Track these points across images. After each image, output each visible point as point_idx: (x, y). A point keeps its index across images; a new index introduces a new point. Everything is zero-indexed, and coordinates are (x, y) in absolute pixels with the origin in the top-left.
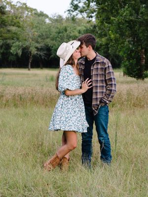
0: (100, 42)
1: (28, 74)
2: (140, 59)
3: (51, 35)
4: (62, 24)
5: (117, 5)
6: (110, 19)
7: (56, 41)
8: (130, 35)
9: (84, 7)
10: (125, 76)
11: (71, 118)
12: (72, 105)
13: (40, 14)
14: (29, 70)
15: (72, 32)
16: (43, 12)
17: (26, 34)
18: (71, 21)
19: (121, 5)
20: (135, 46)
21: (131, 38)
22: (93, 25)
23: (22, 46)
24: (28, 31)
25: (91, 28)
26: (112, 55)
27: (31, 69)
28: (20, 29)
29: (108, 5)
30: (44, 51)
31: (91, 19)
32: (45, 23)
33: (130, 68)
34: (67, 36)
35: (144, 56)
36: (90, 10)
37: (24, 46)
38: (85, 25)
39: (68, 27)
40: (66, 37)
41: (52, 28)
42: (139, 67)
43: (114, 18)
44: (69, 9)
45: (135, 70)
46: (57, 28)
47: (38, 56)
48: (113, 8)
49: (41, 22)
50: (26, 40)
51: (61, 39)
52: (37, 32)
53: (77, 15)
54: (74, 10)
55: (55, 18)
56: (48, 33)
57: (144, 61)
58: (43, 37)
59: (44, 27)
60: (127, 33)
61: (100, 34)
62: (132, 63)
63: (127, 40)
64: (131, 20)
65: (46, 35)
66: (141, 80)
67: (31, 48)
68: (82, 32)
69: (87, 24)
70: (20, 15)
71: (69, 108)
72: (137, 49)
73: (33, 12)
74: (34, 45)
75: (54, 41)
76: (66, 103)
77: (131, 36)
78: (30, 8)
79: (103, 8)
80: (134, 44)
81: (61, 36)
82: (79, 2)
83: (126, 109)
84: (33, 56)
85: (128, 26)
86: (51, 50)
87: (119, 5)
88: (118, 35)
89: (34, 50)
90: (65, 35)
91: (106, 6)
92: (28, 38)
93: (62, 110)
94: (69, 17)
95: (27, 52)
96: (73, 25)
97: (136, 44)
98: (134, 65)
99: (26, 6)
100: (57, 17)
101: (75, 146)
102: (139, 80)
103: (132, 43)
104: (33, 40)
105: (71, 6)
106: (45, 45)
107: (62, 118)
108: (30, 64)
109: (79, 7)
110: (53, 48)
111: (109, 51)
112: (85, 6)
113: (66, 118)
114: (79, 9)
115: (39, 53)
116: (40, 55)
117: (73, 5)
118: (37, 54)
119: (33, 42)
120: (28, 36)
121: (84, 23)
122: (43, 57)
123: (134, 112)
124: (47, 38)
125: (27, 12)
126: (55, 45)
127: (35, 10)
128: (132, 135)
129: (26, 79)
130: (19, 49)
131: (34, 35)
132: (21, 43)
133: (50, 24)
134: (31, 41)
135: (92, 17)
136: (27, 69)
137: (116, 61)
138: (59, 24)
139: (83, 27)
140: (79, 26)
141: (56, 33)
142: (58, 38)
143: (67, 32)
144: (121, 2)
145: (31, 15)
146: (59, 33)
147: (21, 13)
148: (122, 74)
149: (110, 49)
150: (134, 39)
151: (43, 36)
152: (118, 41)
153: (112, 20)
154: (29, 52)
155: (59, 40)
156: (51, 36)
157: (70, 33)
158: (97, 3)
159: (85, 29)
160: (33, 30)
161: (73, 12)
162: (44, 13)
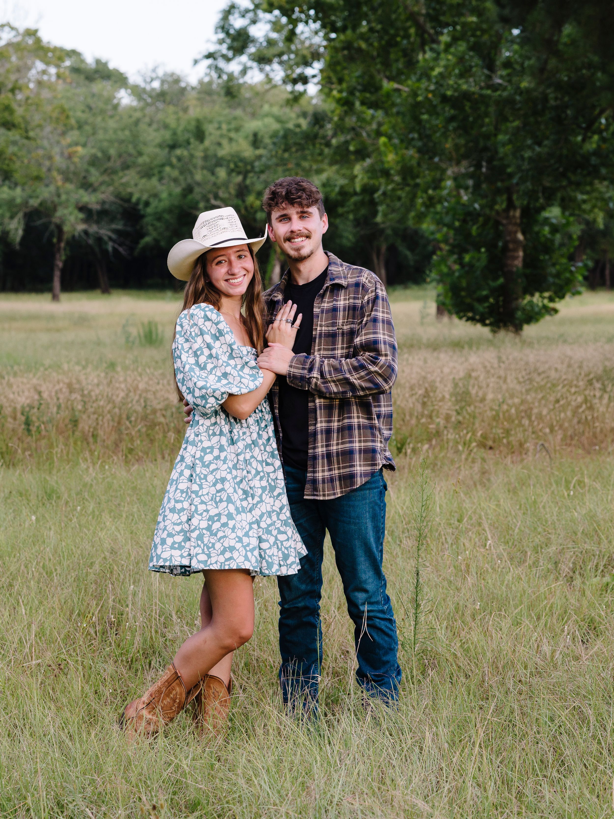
0: (342, 182)
1: (51, 317)
2: (505, 249)
3: (140, 154)
4: (185, 110)
5: (406, 30)
6: (378, 88)
7: (161, 179)
8: (462, 150)
9: (271, 43)
10: (445, 319)
11: (230, 516)
12: (235, 467)
13: (96, 71)
14: (55, 298)
15: (225, 142)
16: (105, 64)
17: (41, 152)
18: (222, 99)
19: (421, 31)
20: (484, 196)
21: (465, 163)
22: (310, 110)
23: (25, 203)
24: (45, 143)
25: (304, 123)
26: (389, 232)
27: (64, 297)
28: (14, 135)
29: (371, 30)
30: (113, 220)
31: (299, 87)
32: (116, 107)
33: (464, 283)
34: (206, 158)
35: (520, 236)
36: (296, 53)
37: (34, 203)
38: (276, 110)
39: (211, 122)
40: (200, 162)
41: (143, 126)
42: (501, 280)
43: (396, 86)
44: (212, 48)
45: (485, 293)
46: (166, 126)
47: (91, 241)
48: (392, 43)
49: (101, 105)
50: (38, 178)
51: (182, 173)
52: (84, 145)
53: (244, 72)
54: (230, 54)
55: (156, 85)
56: (131, 149)
57: (521, 254)
58: (110, 164)
59: (112, 124)
60: (448, 145)
61: (338, 147)
62: (471, 266)
63: (449, 172)
64: (466, 96)
65: (120, 156)
66: (511, 335)
67: (60, 212)
68: (267, 141)
69: (287, 110)
70: (13, 77)
71: (223, 480)
72: (491, 208)
73: (68, 63)
74: (74, 197)
75: (154, 181)
76: (209, 458)
77: (465, 156)
78: (55, 50)
79: (348, 46)
80: (477, 186)
81: (179, 159)
82: (254, 22)
83: (452, 462)
84: (68, 243)
85: (452, 119)
86: (143, 217)
87: (412, 31)
88: (411, 152)
89: (72, 219)
90: (199, 154)
91: (362, 37)
92: (49, 170)
93: (195, 487)
94: (210, 83)
95: (46, 226)
96: (227, 111)
97: (484, 186)
98: (478, 273)
99: (38, 41)
100: (163, 82)
101: (245, 632)
102: (502, 334)
103: (470, 182)
104: (67, 179)
105: (221, 35)
106: (118, 196)
107: (195, 521)
108: (57, 275)
109: (253, 41)
110: (149, 210)
111: (379, 219)
112: (274, 35)
113: (211, 519)
114: (252, 49)
115: (93, 229)
116: (99, 240)
117: (228, 33)
118: (86, 232)
119: (69, 186)
120: (47, 163)
121: (271, 105)
122: (110, 246)
123: (484, 473)
124: (126, 167)
125: (40, 65)
126: (156, 196)
127: (74, 53)
128: (481, 574)
129: (44, 338)
130: (12, 217)
131: (70, 157)
132: (18, 190)
133: (134, 109)
134: (60, 183)
135: (304, 80)
136: (48, 296)
137: (408, 253)
138: (171, 109)
139: (269, 121)
140: (254, 115)
141: (160, 146)
142: (168, 169)
143: (207, 143)
144: (422, 20)
145: (59, 76)
146: (173, 147)
147: (18, 70)
148: (433, 307)
149: (381, 208)
150: (478, 166)
151: (109, 158)
152: (414, 177)
153: (388, 95)
154: (52, 227)
155: (175, 173)
156: (140, 160)
157: (219, 144)
158: (323, 26)
159: (275, 126)
160: (68, 139)
161: (228, 60)
162: (111, 66)
